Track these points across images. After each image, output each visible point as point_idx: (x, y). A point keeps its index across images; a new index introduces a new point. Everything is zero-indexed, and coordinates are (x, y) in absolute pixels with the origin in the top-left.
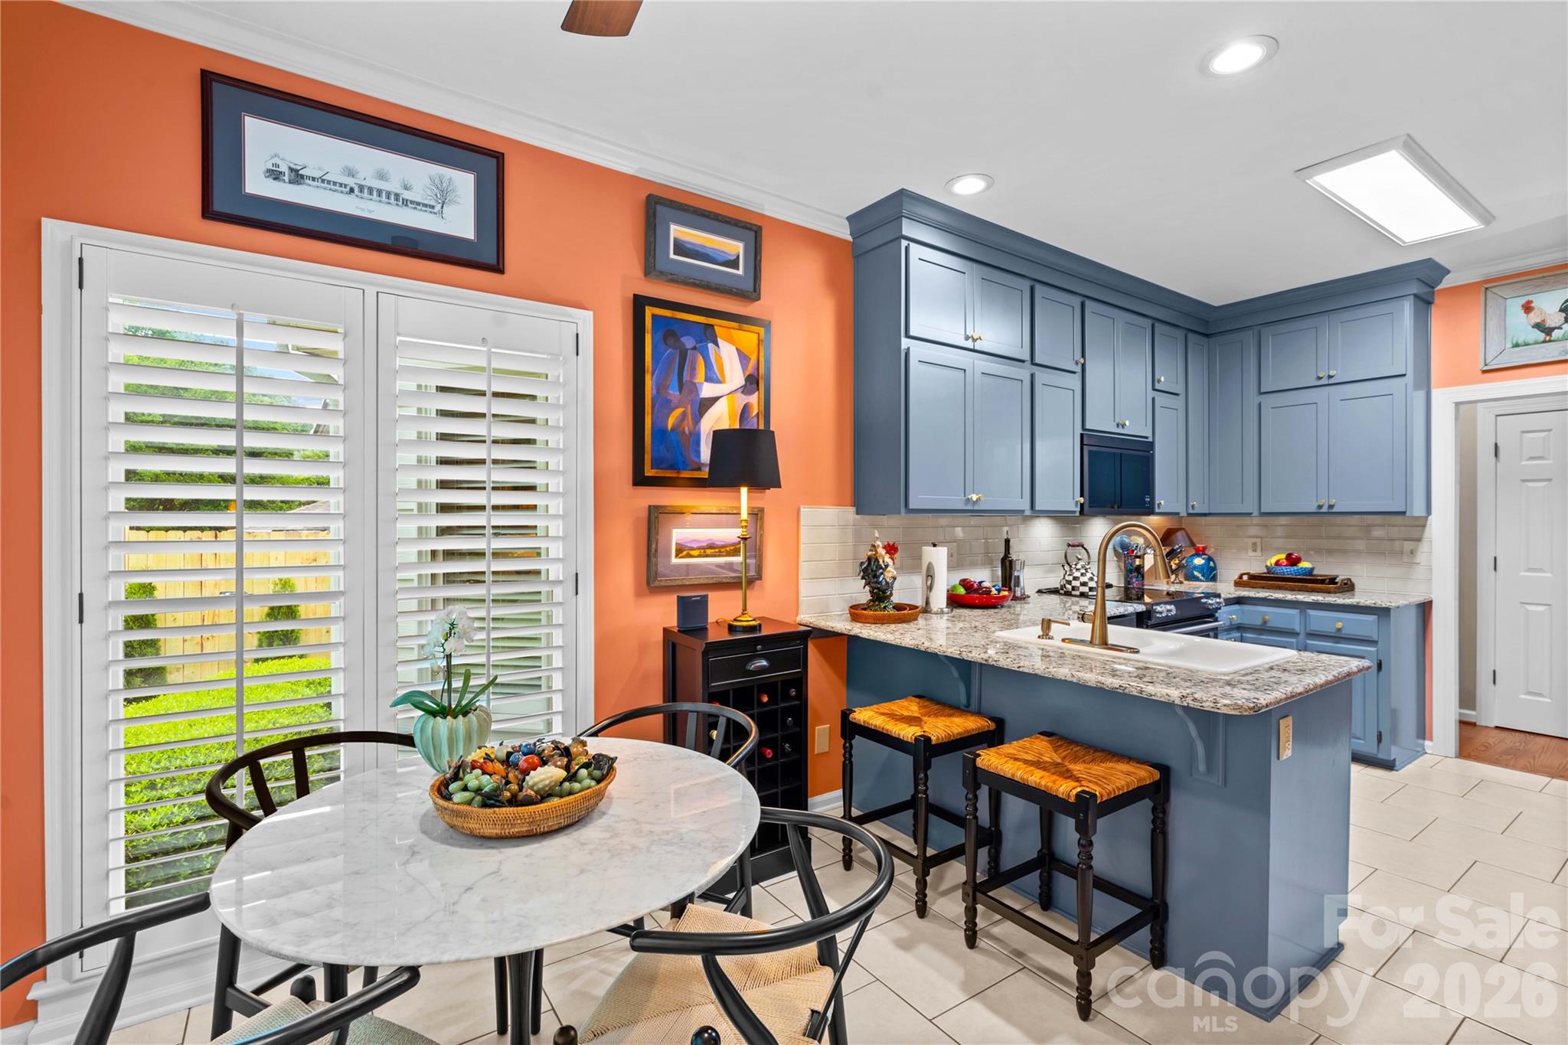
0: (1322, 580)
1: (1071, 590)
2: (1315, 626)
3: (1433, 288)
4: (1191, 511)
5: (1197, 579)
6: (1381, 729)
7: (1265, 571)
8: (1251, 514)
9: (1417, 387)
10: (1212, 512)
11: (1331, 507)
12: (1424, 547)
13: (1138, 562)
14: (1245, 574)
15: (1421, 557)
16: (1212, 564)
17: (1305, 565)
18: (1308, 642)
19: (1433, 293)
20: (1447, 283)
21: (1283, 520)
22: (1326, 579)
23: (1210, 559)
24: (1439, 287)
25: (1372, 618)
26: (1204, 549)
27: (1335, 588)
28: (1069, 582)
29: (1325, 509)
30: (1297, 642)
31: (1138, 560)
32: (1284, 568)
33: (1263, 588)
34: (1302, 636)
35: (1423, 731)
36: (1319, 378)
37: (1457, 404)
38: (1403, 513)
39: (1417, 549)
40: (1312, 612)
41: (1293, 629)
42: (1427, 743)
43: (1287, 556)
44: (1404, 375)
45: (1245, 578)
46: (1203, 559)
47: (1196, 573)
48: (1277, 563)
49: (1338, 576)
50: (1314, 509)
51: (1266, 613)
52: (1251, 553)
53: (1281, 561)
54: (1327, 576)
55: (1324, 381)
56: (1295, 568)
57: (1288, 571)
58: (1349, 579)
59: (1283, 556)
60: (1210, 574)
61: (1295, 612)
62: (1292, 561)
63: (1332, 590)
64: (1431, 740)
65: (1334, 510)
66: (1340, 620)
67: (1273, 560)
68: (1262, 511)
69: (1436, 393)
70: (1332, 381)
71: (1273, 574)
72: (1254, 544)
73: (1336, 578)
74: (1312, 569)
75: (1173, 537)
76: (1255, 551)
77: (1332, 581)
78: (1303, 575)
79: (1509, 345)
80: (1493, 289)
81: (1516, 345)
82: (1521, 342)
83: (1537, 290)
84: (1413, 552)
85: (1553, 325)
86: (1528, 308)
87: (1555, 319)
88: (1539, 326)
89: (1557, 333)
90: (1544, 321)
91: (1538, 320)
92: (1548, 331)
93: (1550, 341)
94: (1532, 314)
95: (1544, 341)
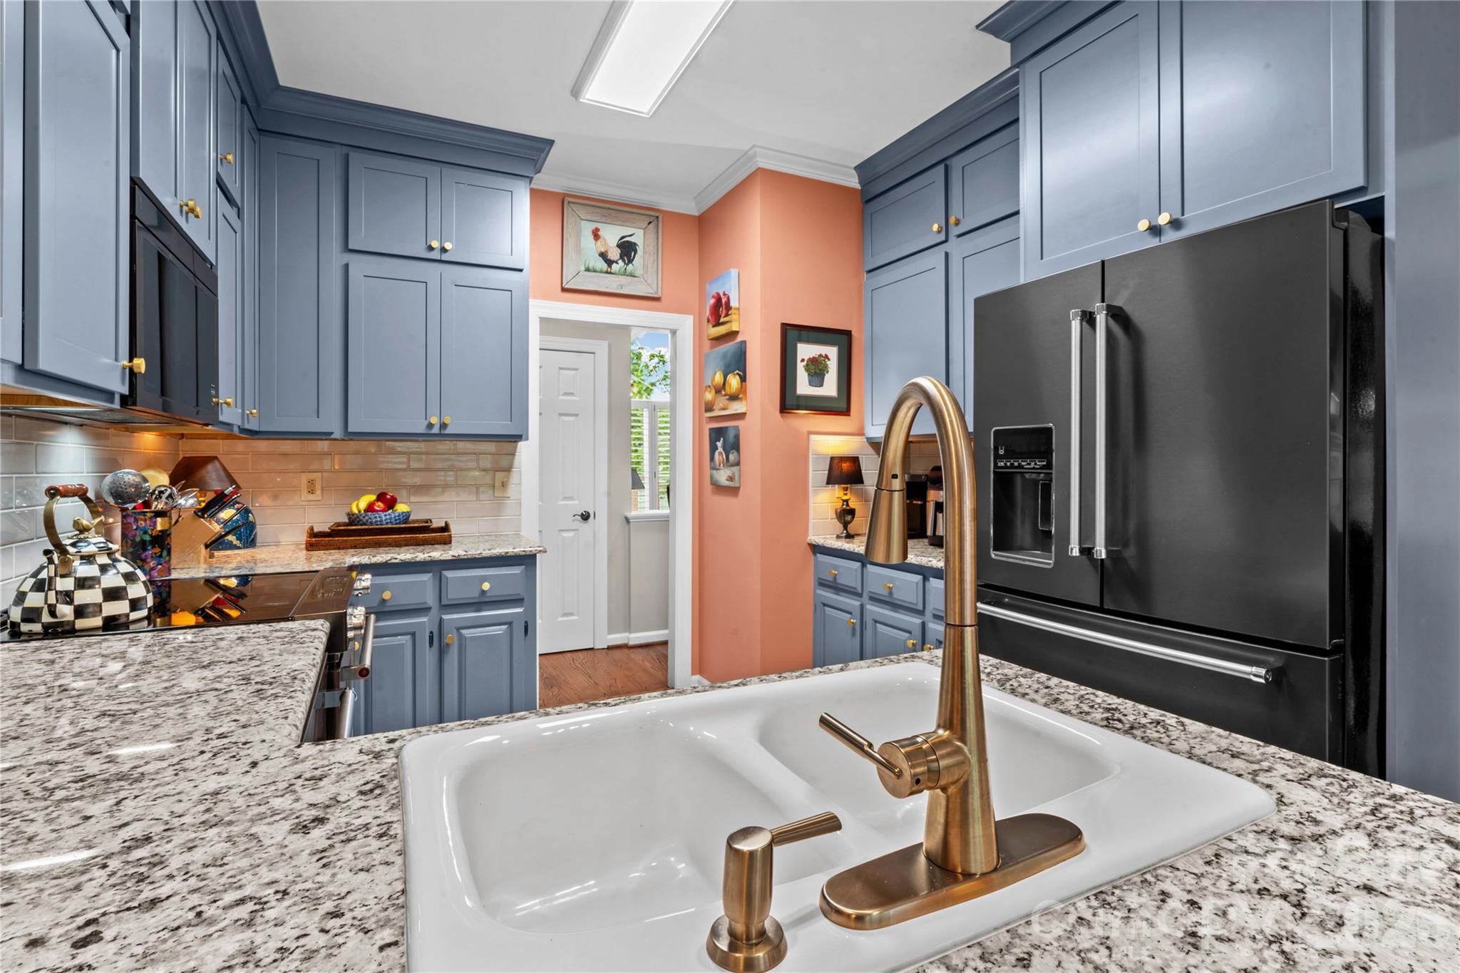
4: (244, 426)
7: (349, 521)
10: (262, 429)
11: (444, 426)
12: (514, 477)
13: (161, 524)
15: (511, 491)
16: (251, 517)
17: (401, 508)
18: (445, 617)
25: (519, 570)
29: (436, 430)
30: (429, 619)
31: (159, 520)
32: (382, 514)
33: (355, 547)
34: (436, 610)
36: (431, 249)
37: (544, 321)
39: (508, 481)
40: (449, 574)
41: (425, 603)
43: (378, 497)
44: (522, 270)
45: (321, 534)
48: (370, 508)
49: (429, 520)
50: (421, 429)
51: (386, 587)
52: (306, 496)
53: (372, 505)
54: (422, 521)
55: (437, 255)
56: (391, 514)
57: (384, 518)
59: (375, 497)
61: (426, 577)
62: (386, 503)
65: (448, 431)
66: (484, 579)
67: (360, 505)
68: (348, 431)
69: (530, 304)
70: (445, 257)
71: (364, 524)
72: (311, 482)
73: (431, 524)
76: (312, 492)
78: (399, 523)
79: (583, 268)
80: (572, 205)
81: (588, 270)
82: (591, 267)
83: (603, 219)
84: (504, 485)
85: (612, 259)
86: (596, 234)
87: (614, 254)
88: (603, 255)
89: (614, 266)
90: (606, 251)
91: (603, 250)
92: (610, 263)
93: (611, 273)
94: (599, 242)
95: (607, 272)
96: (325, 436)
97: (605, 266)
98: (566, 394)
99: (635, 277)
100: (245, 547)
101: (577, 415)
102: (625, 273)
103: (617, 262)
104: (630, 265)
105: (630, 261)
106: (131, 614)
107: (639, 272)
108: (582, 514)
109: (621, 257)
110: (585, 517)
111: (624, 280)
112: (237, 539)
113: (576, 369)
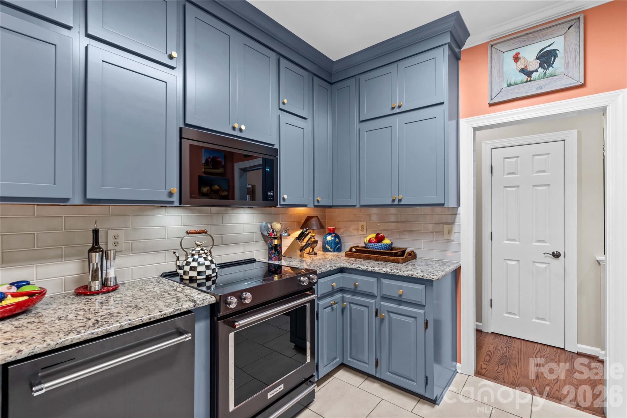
0: (394, 253)
1: (182, 274)
2: (386, 292)
3: (460, 48)
4: (316, 204)
5: (328, 250)
6: (427, 375)
7: (364, 245)
8: (356, 206)
9: (450, 119)
11: (400, 200)
12: (456, 228)
13: (276, 242)
14: (354, 247)
15: (454, 236)
16: (337, 240)
17: (386, 241)
18: (382, 303)
19: (460, 52)
20: (469, 44)
21: (374, 210)
22: (397, 253)
23: (337, 236)
24: (464, 48)
25: (421, 287)
26: (334, 229)
27: (403, 259)
28: (180, 268)
29: (396, 203)
30: (375, 302)
31: (275, 240)
32: (373, 244)
34: (378, 298)
35: (456, 357)
36: (393, 108)
37: (475, 129)
38: (443, 205)
39: (452, 230)
40: (385, 281)
42: (458, 365)
43: (376, 235)
44: (443, 103)
45: (354, 250)
46: (332, 237)
47: (327, 246)
48: (370, 241)
49: (406, 249)
50: (390, 203)
51: (356, 280)
52: (360, 232)
53: (372, 239)
54: (401, 248)
55: (395, 111)
56: (380, 244)
57: (376, 246)
58: (413, 251)
59: (374, 235)
60: (336, 247)
61: (373, 280)
62: (379, 239)
63: (401, 261)
64: (460, 363)
65: (402, 203)
66: (401, 288)
67: (368, 238)
68: (361, 204)
69: (462, 121)
70: (401, 110)
71: (367, 248)
72: (363, 226)
73: (406, 250)
74: (391, 244)
75: (309, 222)
76: (363, 230)
77: (403, 252)
78: (382, 249)
79: (505, 85)
80: (496, 46)
81: (510, 85)
82: (512, 82)
83: (522, 44)
84: (449, 232)
85: (532, 70)
86: (516, 58)
87: (534, 64)
88: (523, 71)
89: (534, 75)
90: (526, 67)
91: (523, 67)
92: (529, 74)
93: (530, 81)
94: (519, 63)
95: (527, 81)
96: (354, 206)
97: (525, 78)
98: (539, 172)
99: (555, 76)
100: (334, 251)
101: (548, 185)
102: (545, 76)
103: (536, 71)
104: (550, 69)
105: (550, 65)
106: (197, 277)
107: (558, 72)
108: (553, 253)
109: (541, 66)
110: (556, 255)
111: (542, 82)
112: (331, 248)
113: (548, 154)
